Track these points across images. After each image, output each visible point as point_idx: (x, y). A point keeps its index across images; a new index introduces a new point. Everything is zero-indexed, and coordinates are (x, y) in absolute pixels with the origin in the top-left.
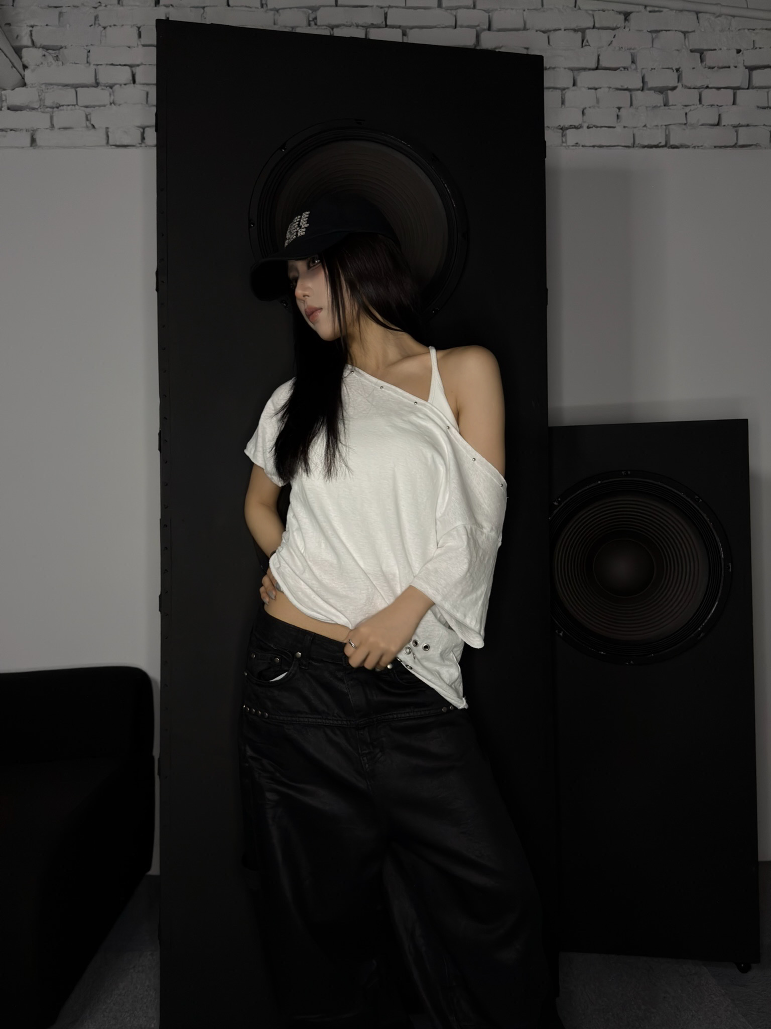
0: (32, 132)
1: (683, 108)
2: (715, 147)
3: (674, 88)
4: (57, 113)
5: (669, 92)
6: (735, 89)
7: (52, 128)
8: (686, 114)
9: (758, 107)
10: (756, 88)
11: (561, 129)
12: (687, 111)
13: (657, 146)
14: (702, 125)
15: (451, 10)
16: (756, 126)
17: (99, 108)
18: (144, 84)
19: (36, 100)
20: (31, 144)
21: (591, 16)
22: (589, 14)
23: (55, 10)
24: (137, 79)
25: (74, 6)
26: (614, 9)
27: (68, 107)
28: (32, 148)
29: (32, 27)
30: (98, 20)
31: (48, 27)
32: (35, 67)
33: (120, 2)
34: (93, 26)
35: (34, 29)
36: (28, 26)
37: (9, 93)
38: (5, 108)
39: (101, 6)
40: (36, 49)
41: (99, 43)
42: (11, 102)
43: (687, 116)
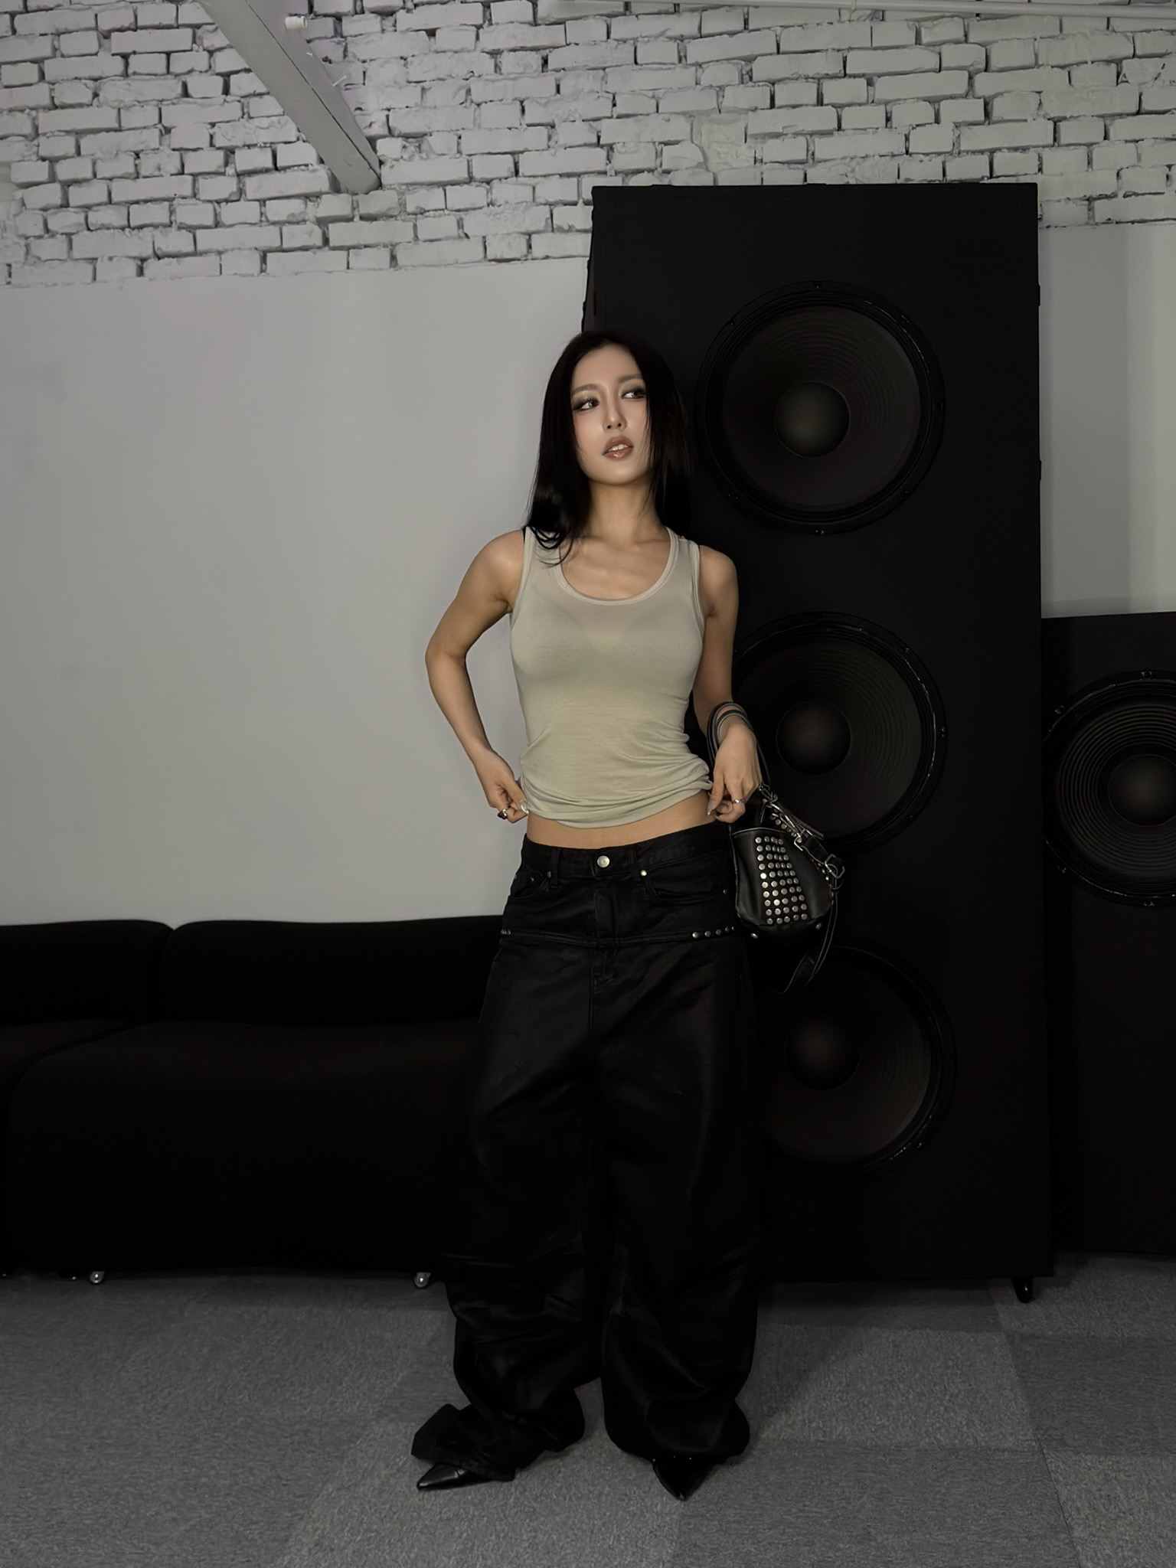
0: (390, 247)
4: (422, 222)
7: (416, 240)
11: (1088, 200)
15: (934, 46)
17: (473, 212)
18: (530, 177)
19: (395, 206)
20: (391, 263)
21: (1129, 41)
22: (1127, 37)
23: (416, 86)
24: (521, 170)
25: (440, 79)
26: (1163, 28)
27: (434, 212)
28: (392, 269)
29: (389, 110)
30: (471, 95)
31: (408, 109)
32: (394, 162)
33: (497, 68)
34: (464, 105)
35: (391, 114)
36: (383, 109)
37: (361, 197)
38: (357, 219)
39: (473, 76)
40: (393, 139)
41: (472, 126)
42: (364, 210)
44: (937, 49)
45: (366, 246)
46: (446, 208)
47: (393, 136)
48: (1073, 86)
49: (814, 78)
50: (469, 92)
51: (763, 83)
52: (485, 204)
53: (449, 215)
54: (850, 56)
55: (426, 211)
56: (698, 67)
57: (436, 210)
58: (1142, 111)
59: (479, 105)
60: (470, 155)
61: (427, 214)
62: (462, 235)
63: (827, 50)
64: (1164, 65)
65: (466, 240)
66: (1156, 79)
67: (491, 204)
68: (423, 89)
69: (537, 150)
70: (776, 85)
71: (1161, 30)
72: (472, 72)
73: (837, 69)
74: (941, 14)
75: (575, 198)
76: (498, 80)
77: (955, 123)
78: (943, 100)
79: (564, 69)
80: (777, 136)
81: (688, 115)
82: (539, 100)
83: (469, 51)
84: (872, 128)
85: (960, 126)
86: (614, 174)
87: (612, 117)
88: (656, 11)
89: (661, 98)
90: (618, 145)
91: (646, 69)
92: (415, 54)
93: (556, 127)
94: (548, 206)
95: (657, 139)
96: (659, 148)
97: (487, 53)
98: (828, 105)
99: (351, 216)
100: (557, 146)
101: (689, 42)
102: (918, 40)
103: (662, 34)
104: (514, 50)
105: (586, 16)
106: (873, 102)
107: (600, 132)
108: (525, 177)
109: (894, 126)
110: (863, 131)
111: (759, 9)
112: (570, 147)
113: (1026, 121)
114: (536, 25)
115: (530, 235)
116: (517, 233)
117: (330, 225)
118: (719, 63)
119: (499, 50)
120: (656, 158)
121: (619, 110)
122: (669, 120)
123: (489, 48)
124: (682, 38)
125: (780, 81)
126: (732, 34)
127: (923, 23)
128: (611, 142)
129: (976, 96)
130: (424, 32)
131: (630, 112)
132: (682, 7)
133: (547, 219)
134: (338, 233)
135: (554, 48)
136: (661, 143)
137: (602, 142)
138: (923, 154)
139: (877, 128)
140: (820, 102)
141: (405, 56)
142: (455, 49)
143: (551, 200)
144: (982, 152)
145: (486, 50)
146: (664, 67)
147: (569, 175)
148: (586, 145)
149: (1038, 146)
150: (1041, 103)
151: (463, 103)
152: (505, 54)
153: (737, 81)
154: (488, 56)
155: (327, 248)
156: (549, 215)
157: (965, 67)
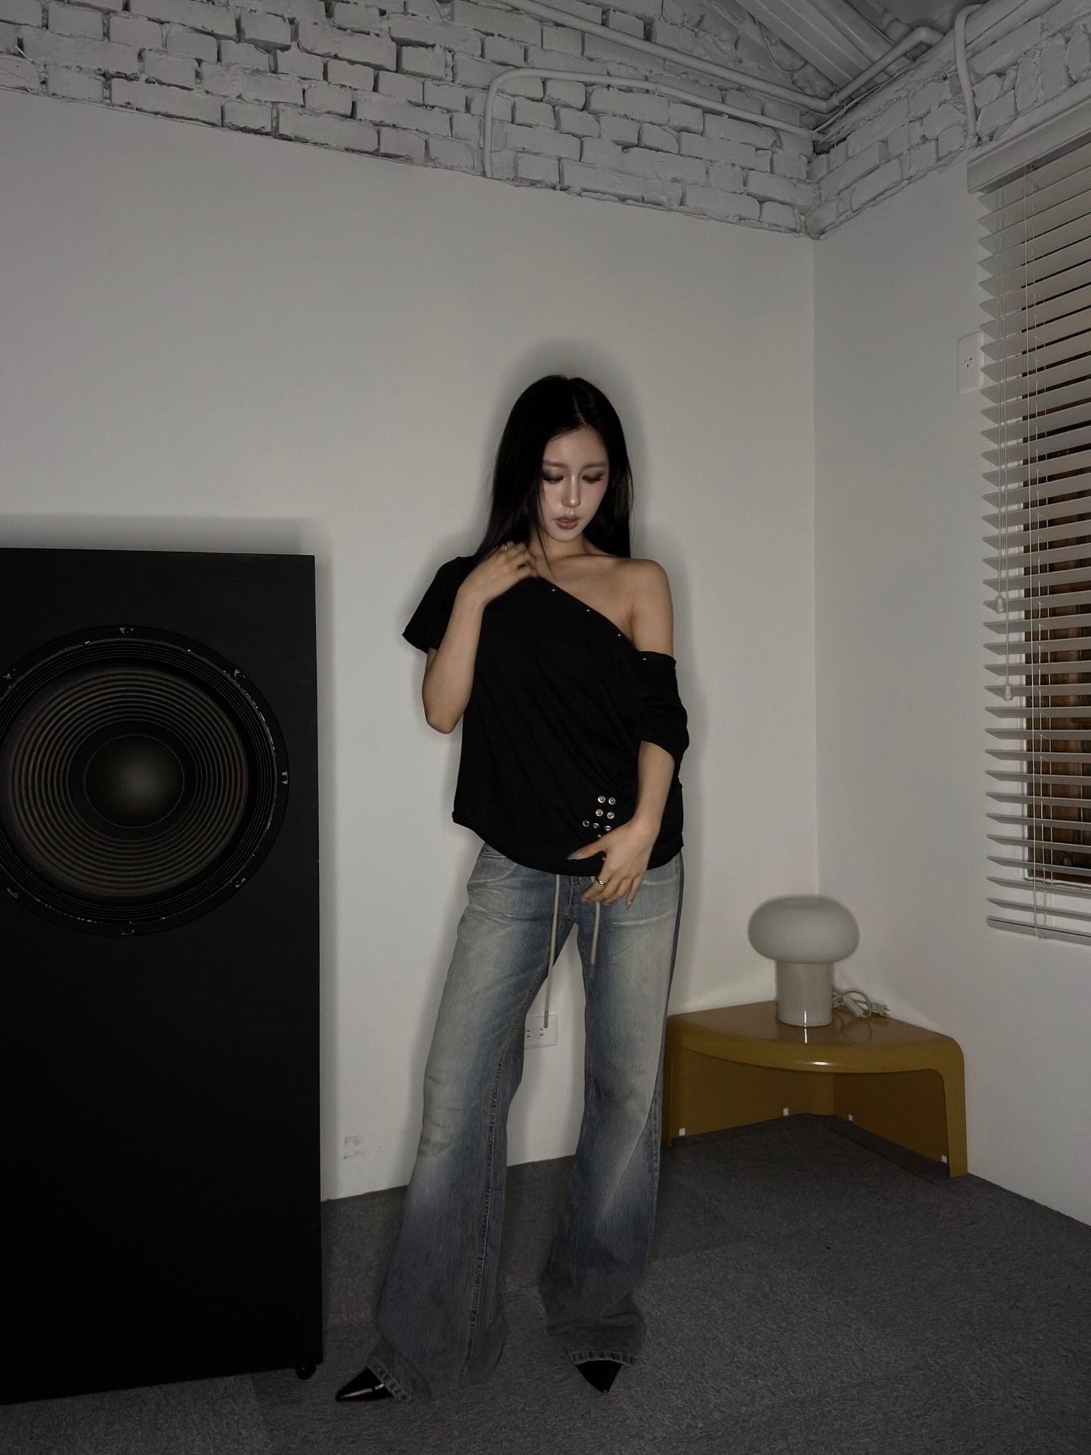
1: (299, 81)
2: (347, 150)
3: (285, 48)
5: (278, 51)
6: (379, 68)
8: (304, 91)
9: (410, 102)
10: (406, 73)
11: (104, 75)
12: (306, 87)
13: (257, 132)
14: (328, 113)
16: (406, 129)
43: (306, 95)
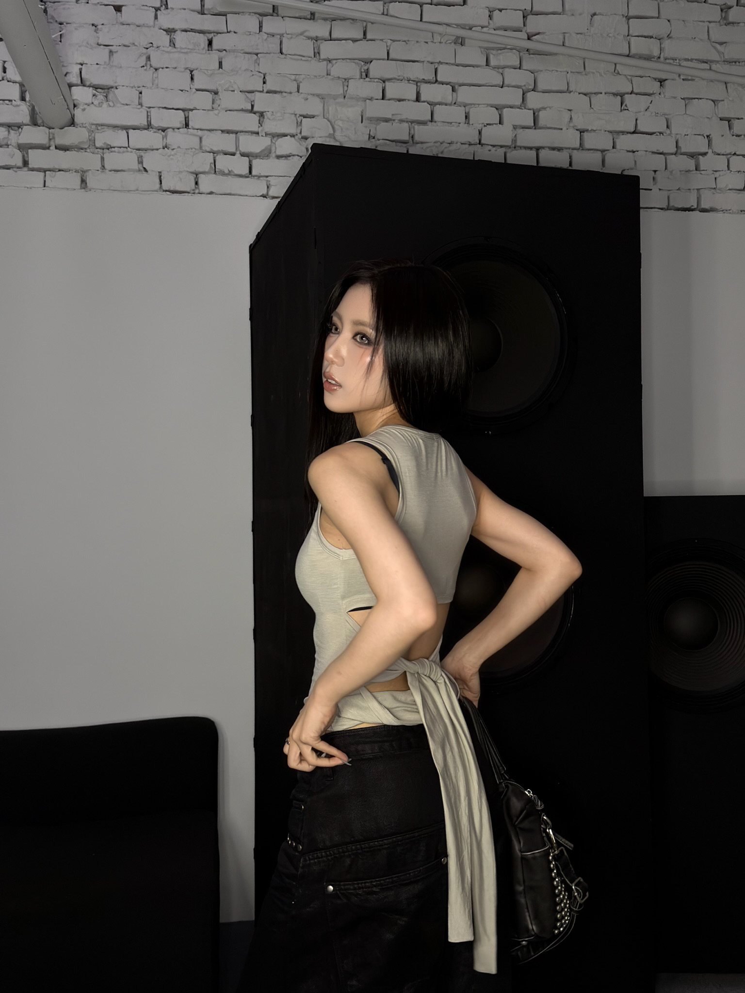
0: (81, 173)
1: (713, 174)
3: (705, 154)
4: (108, 156)
5: (701, 157)
7: (103, 169)
12: (717, 176)
13: (690, 210)
14: (730, 190)
15: (499, 68)
17: (151, 152)
18: (198, 129)
19: (85, 141)
20: (81, 186)
21: (629, 81)
22: (628, 79)
23: (105, 49)
24: (190, 123)
25: (125, 46)
26: (651, 76)
27: (119, 149)
28: (83, 190)
29: (82, 65)
30: (150, 60)
31: (98, 66)
32: (86, 106)
33: (172, 43)
34: (145, 68)
35: (84, 67)
36: (77, 63)
37: (56, 131)
38: (53, 148)
39: (153, 46)
40: (85, 88)
41: (151, 85)
42: (59, 141)
43: (717, 179)
44: (501, 70)
45: (60, 170)
46: (129, 147)
47: (84, 86)
48: (593, 109)
49: (414, 81)
50: (148, 58)
51: (377, 80)
52: (162, 147)
53: (132, 152)
54: (441, 69)
55: (112, 148)
56: (328, 62)
57: (120, 148)
58: (637, 131)
59: (156, 70)
60: (150, 108)
61: (113, 149)
62: (142, 169)
63: (423, 62)
64: (652, 101)
65: (146, 173)
66: (646, 110)
67: (165, 147)
68: (111, 52)
69: (203, 110)
70: (387, 83)
71: (649, 77)
72: (152, 43)
73: (431, 77)
74: (504, 46)
75: (233, 150)
76: (174, 52)
77: (513, 126)
78: (505, 108)
79: (225, 50)
80: (387, 120)
81: (322, 97)
82: (206, 72)
83: (149, 27)
84: (456, 122)
85: (516, 128)
86: (264, 135)
87: (262, 92)
88: (297, 15)
89: (301, 82)
90: (267, 113)
91: (292, 59)
92: (105, 23)
93: (219, 93)
94: (212, 154)
95: (298, 113)
96: (299, 120)
97: (164, 30)
98: (424, 102)
99: (48, 145)
100: (219, 108)
101: (322, 43)
102: (487, 64)
103: (301, 34)
104: (186, 31)
105: (243, 12)
106: (455, 104)
107: (254, 101)
108: (194, 129)
109: (471, 123)
110: (449, 124)
111: (374, 25)
112: (230, 110)
113: (562, 129)
114: (203, 14)
115: (197, 174)
116: (188, 171)
117: (30, 151)
118: (345, 61)
119: (173, 29)
120: (297, 127)
121: (268, 86)
122: (307, 99)
123: (165, 26)
124: (316, 39)
125: (389, 80)
126: (355, 41)
127: (492, 51)
128: (262, 110)
129: (527, 108)
130: (112, 7)
131: (278, 89)
132: (317, 15)
133: (211, 163)
134: (36, 158)
135: (218, 33)
136: (301, 116)
137: (255, 109)
138: (491, 145)
139: (460, 123)
140: (418, 99)
141: (96, 23)
142: (137, 24)
143: (215, 149)
144: (531, 148)
145: (162, 28)
146: (303, 58)
147: (229, 132)
148: (242, 110)
149: (569, 148)
150: (571, 118)
151: (144, 66)
152: (178, 32)
153: (358, 76)
154: (165, 33)
155: (26, 169)
156: (213, 162)
157: (521, 86)
